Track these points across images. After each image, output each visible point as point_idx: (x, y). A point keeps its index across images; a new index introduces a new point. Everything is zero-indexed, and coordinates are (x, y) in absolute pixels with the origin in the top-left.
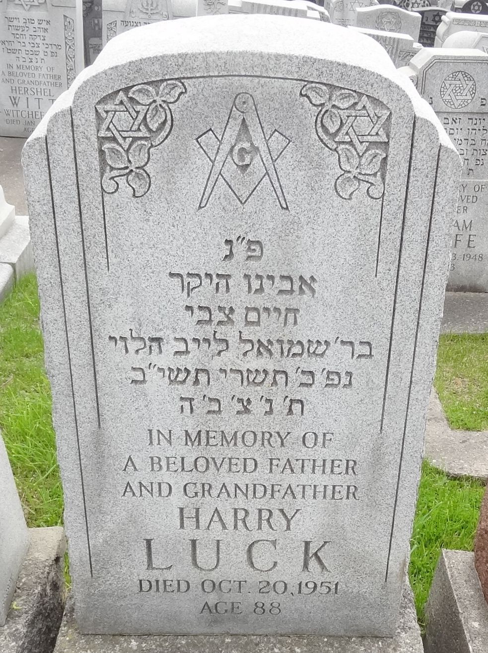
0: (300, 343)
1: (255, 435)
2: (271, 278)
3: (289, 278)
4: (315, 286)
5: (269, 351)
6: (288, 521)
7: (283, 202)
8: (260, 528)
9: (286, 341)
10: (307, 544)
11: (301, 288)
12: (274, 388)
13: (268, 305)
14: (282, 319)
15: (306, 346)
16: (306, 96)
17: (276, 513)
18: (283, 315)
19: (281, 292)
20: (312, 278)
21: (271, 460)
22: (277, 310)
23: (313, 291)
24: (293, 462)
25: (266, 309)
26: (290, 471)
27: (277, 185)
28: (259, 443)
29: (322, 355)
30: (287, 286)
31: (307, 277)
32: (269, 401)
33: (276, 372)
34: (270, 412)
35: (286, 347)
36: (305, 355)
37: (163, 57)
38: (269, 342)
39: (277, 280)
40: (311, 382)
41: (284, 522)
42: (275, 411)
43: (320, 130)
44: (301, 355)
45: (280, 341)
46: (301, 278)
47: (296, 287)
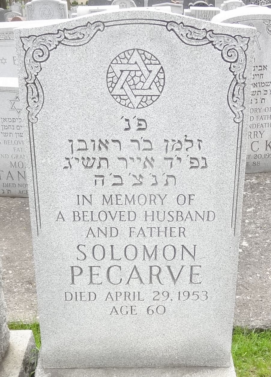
0: (264, 83)
1: (253, 110)
2: (257, 67)
3: (261, 66)
4: (267, 67)
5: (256, 86)
6: (262, 135)
7: (259, 48)
8: (254, 138)
9: (260, 83)
10: (267, 141)
11: (264, 69)
12: (258, 96)
13: (256, 74)
14: (259, 77)
15: (265, 83)
16: (264, 23)
17: (259, 132)
18: (260, 76)
19: (259, 70)
20: (266, 66)
21: (257, 116)
22: (258, 75)
23: (266, 69)
24: (263, 117)
25: (256, 75)
26: (262, 119)
27: (258, 44)
28: (254, 112)
29: (269, 86)
30: (260, 68)
31: (265, 66)
32: (256, 99)
33: (258, 91)
34: (257, 103)
35: (260, 84)
36: (265, 86)
37: (234, 18)
38: (257, 83)
39: (258, 67)
40: (266, 93)
41: (261, 135)
42: (258, 102)
43: (267, 30)
44: (264, 86)
45: (259, 83)
46: (264, 66)
47: (263, 69)
